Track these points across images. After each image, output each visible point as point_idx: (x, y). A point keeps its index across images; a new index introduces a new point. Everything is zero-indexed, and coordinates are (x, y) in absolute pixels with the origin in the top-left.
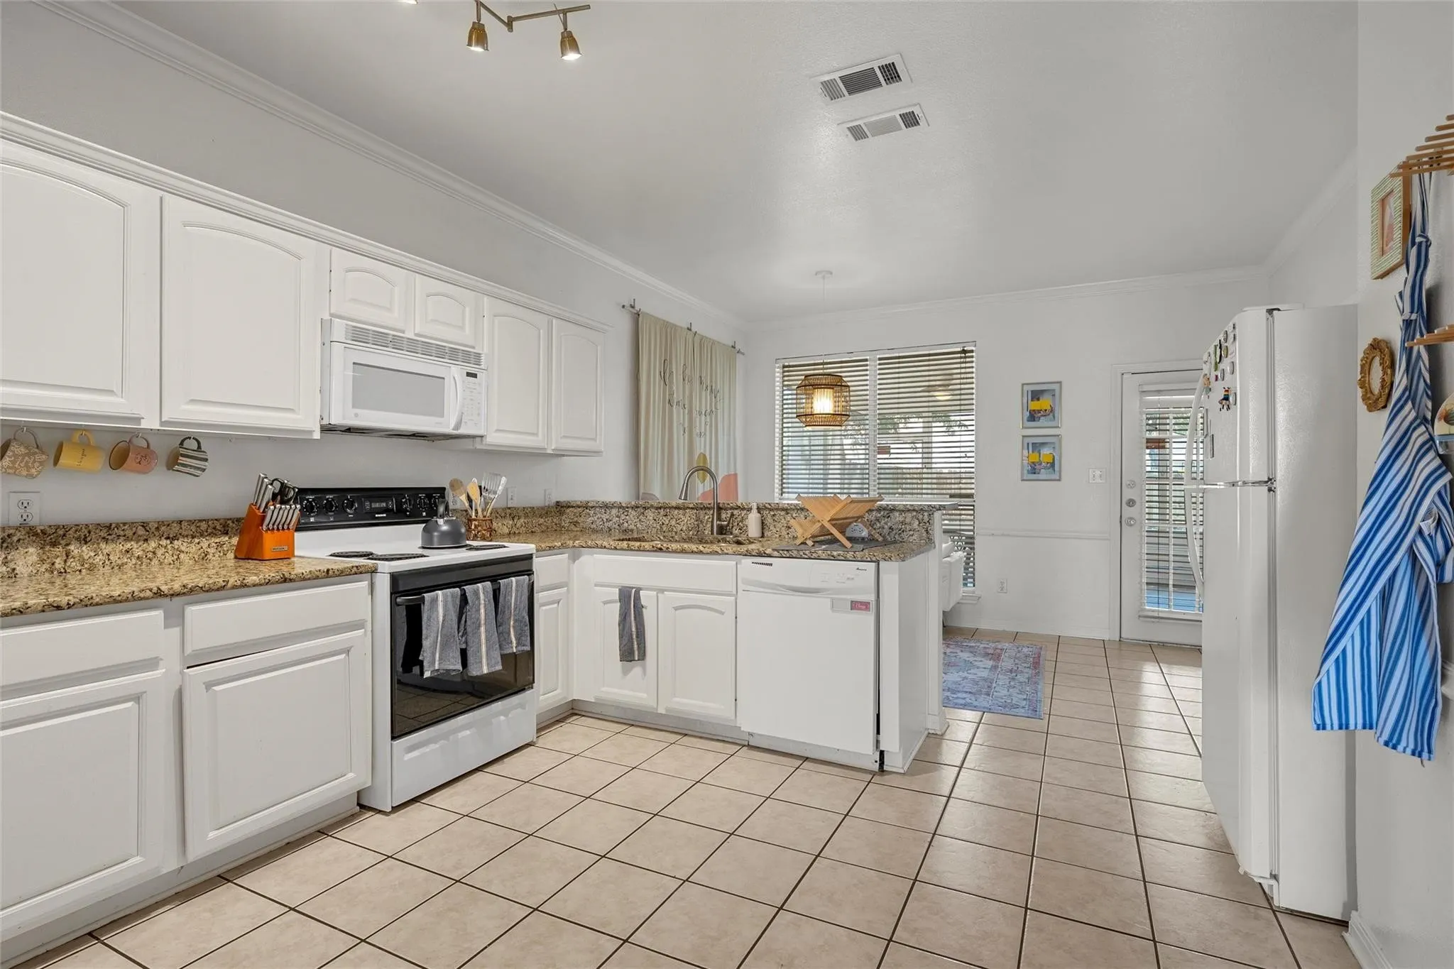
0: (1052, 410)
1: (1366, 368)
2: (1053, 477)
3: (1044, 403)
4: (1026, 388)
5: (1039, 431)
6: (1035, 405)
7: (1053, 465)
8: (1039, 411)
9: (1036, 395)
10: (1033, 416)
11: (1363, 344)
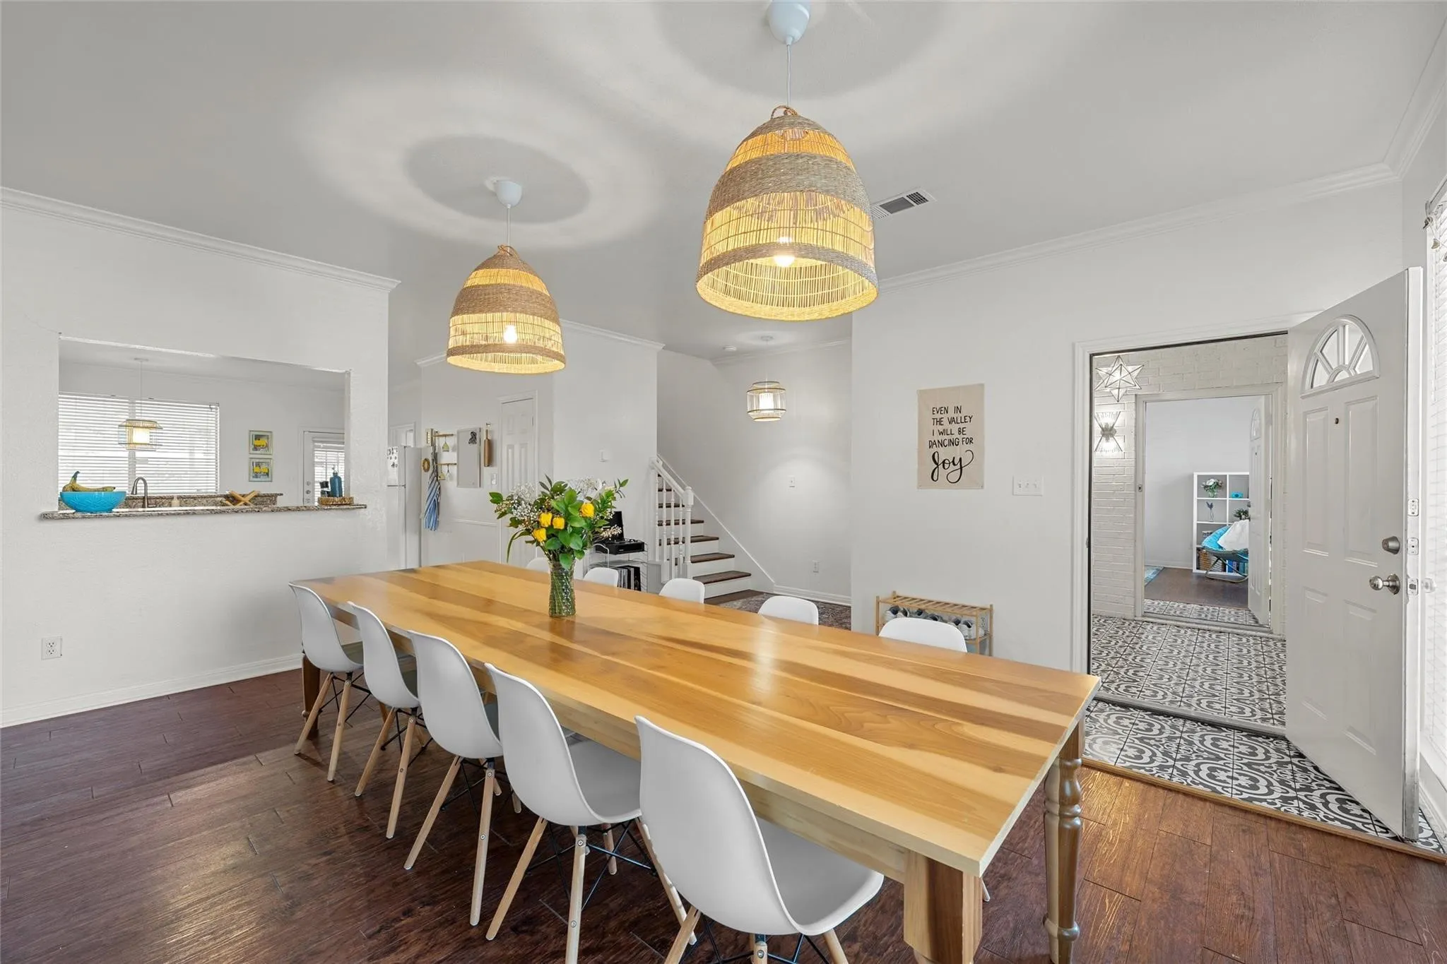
0: (267, 446)
1: (424, 463)
2: (268, 479)
3: (262, 442)
4: (252, 433)
5: (259, 455)
6: (257, 443)
7: (268, 474)
8: (260, 446)
9: (258, 437)
10: (256, 448)
11: (423, 459)
